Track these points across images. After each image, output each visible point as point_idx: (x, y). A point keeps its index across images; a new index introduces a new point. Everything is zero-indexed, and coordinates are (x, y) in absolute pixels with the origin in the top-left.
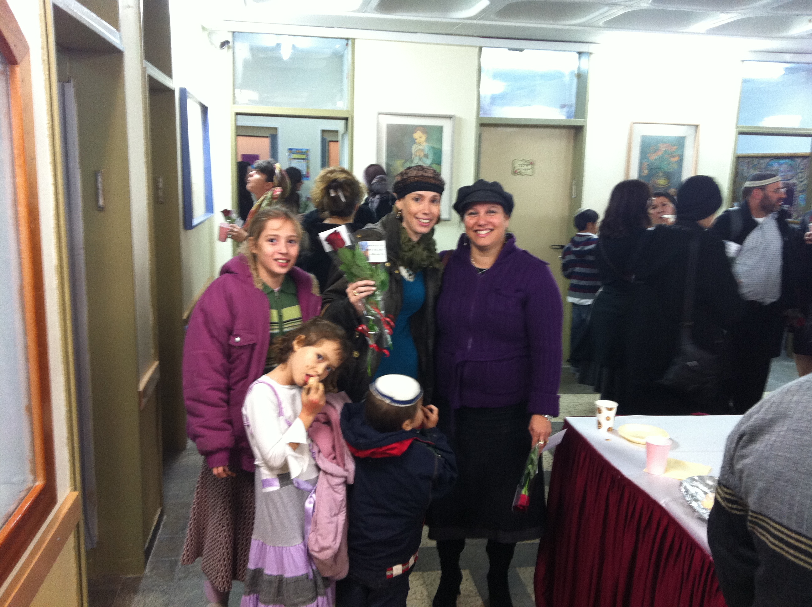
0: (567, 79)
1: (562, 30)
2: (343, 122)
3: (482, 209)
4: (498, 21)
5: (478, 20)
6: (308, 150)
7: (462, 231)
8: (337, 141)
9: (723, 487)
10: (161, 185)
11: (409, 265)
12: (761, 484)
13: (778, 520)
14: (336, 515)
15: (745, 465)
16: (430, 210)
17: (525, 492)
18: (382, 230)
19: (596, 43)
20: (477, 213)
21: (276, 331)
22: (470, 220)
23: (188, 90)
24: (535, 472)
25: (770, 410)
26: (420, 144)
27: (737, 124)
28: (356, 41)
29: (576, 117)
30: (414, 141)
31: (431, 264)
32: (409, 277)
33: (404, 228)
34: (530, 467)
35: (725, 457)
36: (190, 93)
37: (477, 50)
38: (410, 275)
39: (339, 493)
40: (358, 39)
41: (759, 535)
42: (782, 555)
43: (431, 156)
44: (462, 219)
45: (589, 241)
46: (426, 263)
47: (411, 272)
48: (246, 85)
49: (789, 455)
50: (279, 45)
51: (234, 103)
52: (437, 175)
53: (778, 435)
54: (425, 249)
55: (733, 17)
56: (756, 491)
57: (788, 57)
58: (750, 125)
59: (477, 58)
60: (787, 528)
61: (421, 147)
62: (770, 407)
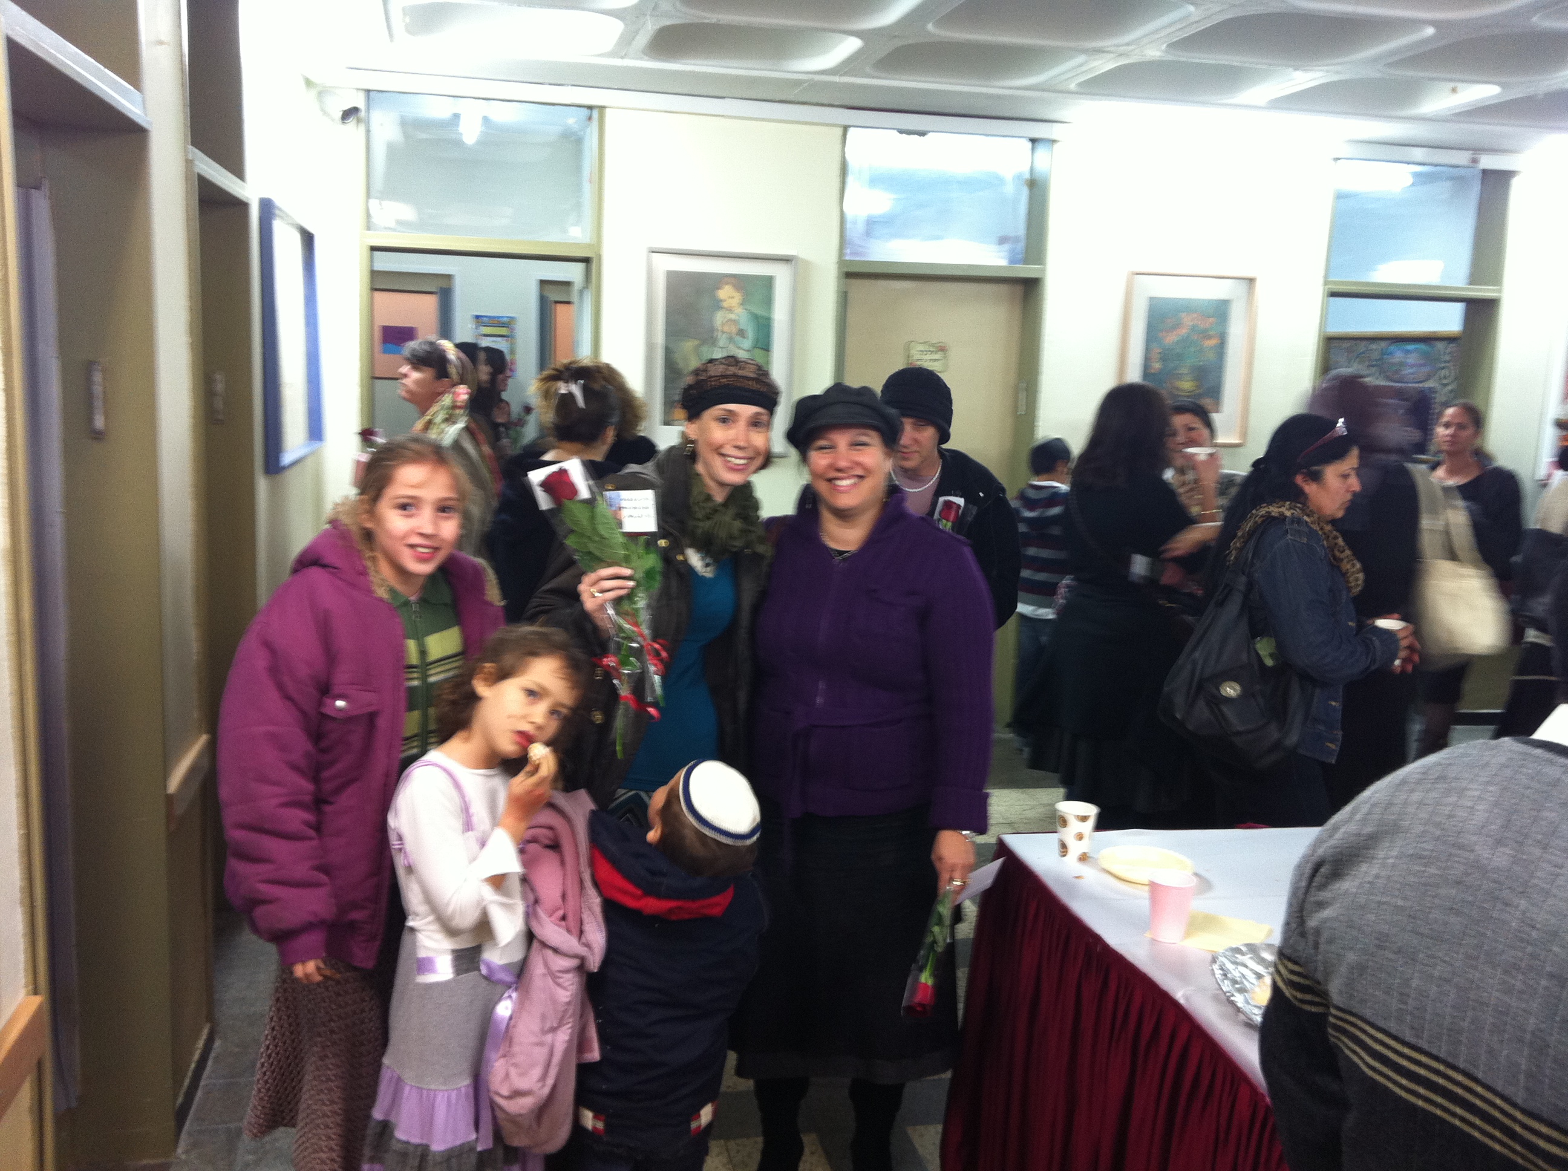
0: (1009, 189)
1: (999, 97)
2: (580, 267)
3: (842, 439)
4: (879, 78)
5: (841, 75)
6: (512, 319)
7: (804, 479)
8: (568, 303)
9: (1286, 962)
10: (220, 387)
11: (705, 546)
12: (1351, 957)
13: (1381, 1023)
14: (553, 1030)
15: (1325, 921)
16: (748, 441)
17: (926, 978)
18: (655, 477)
19: (1066, 122)
20: (832, 447)
21: (415, 683)
22: (820, 460)
23: (278, 201)
24: (945, 940)
25: (1369, 817)
26: (730, 310)
27: (1326, 276)
28: (608, 111)
29: (1026, 261)
30: (717, 305)
31: (748, 545)
32: (704, 570)
33: (698, 475)
34: (936, 929)
35: (1290, 905)
36: (280, 209)
37: (839, 131)
38: (707, 565)
39: (565, 988)
40: (610, 107)
41: (1347, 1052)
42: (1387, 1088)
43: (751, 334)
44: (804, 458)
45: (1055, 498)
46: (738, 543)
47: (708, 560)
48: (391, 192)
49: (1400, 903)
50: (457, 116)
51: (368, 228)
52: (762, 374)
53: (1384, 866)
54: (737, 516)
55: (1315, 79)
56: (1343, 969)
57: (1419, 154)
58: (1351, 280)
59: (838, 147)
60: (1395, 1038)
61: (733, 316)
62: (1369, 813)
